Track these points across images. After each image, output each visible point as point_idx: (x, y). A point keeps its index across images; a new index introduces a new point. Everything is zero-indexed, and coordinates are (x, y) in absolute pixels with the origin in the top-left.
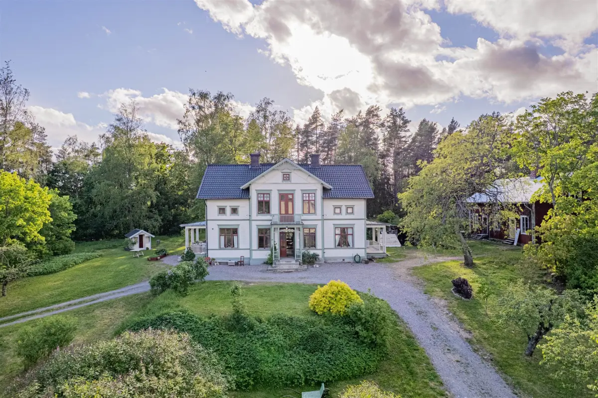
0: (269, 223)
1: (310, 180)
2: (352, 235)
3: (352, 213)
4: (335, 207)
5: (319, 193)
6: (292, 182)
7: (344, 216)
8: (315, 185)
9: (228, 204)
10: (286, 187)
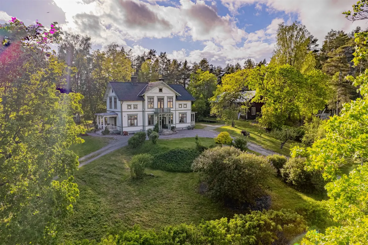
0: (153, 113)
1: (171, 92)
2: (186, 117)
3: (186, 107)
4: (179, 104)
5: (174, 98)
6: (163, 92)
7: (183, 109)
8: (172, 94)
9: (132, 103)
10: (160, 95)
